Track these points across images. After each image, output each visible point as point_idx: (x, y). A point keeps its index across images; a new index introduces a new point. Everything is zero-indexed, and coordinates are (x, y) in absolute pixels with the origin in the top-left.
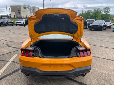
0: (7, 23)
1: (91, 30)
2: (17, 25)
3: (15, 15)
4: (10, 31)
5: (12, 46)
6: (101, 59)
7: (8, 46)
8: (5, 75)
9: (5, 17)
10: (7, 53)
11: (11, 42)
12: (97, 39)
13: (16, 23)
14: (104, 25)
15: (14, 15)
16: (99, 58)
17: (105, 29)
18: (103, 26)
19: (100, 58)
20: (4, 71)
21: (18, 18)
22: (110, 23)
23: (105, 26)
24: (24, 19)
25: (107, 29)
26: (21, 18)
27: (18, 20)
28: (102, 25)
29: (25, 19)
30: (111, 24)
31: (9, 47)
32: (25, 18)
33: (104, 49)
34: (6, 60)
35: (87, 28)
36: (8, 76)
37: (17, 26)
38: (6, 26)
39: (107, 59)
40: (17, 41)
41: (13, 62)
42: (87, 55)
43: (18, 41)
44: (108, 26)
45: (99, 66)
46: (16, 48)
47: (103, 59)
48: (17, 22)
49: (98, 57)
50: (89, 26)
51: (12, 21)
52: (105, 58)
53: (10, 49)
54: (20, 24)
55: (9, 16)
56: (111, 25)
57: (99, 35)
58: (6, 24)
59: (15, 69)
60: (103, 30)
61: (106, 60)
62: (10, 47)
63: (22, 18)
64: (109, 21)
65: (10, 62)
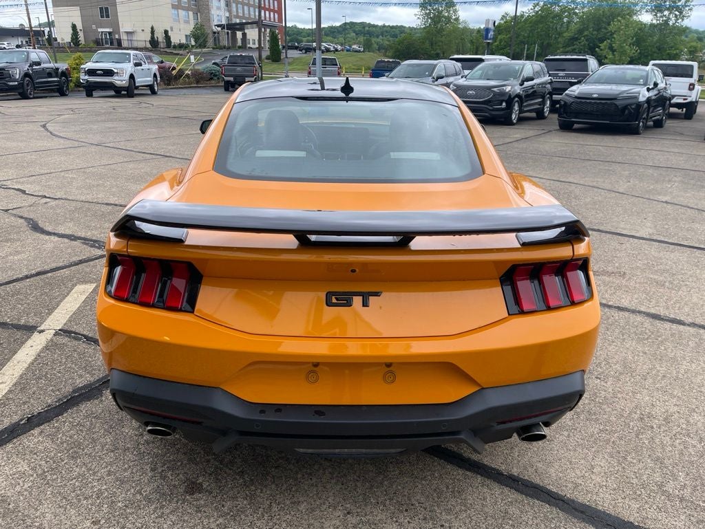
0: (27, 75)
1: (566, 127)
2: (90, 90)
3: (79, 26)
4: (50, 127)
5: (61, 230)
6: (639, 318)
7: (36, 228)
8: (16, 418)
9: (19, 41)
10: (25, 273)
11: (53, 203)
12: (609, 187)
13: (84, 78)
14: (652, 94)
15: (74, 27)
16: (627, 314)
17: (658, 124)
18: (649, 100)
19: (634, 312)
20: (10, 391)
21: (99, 44)
22: (692, 87)
23: (662, 101)
24: (136, 49)
25: (669, 123)
26: (119, 45)
27: (95, 57)
28: (644, 95)
29: (145, 49)
30: (698, 88)
31: (43, 232)
32: (141, 45)
33: (653, 250)
34: (22, 322)
35: (540, 116)
36: (36, 431)
37: (89, 95)
38: (24, 96)
39: (674, 321)
40: (89, 198)
41: (64, 332)
42: (563, 300)
43: (101, 197)
44: (678, 106)
45: (628, 369)
46: (85, 240)
47: (647, 322)
48: (92, 72)
49: (620, 309)
50: (553, 103)
51: (63, 66)
52: (662, 312)
53: (49, 250)
54: (110, 86)
55: (39, 34)
56: (693, 96)
57: (620, 159)
58: (21, 85)
59: (80, 382)
60: (647, 128)
61: (668, 325)
62: (49, 233)
63: (125, 44)
64: (685, 72)
65: (49, 335)
